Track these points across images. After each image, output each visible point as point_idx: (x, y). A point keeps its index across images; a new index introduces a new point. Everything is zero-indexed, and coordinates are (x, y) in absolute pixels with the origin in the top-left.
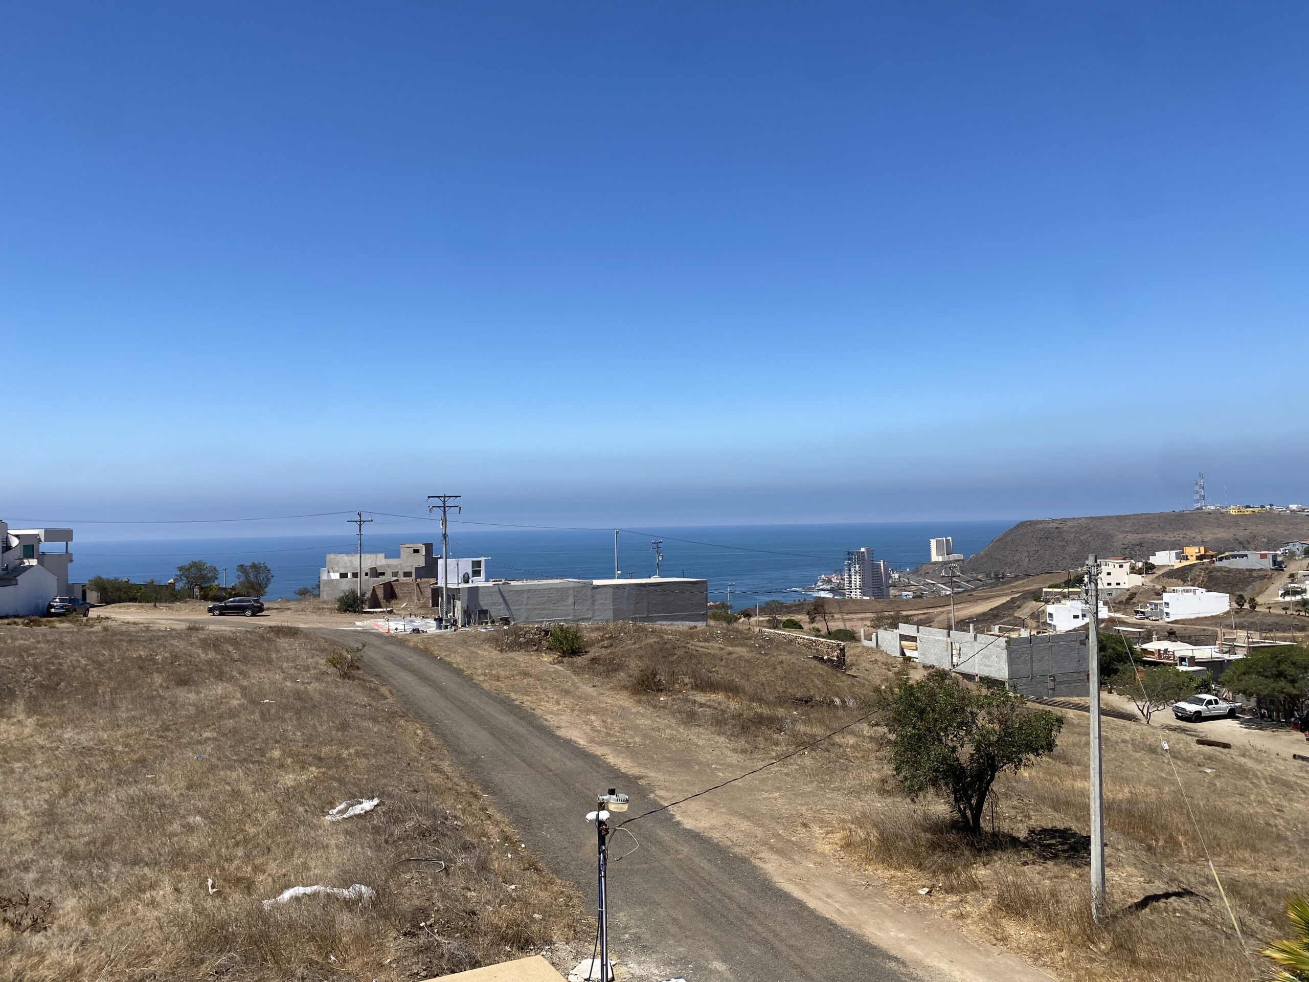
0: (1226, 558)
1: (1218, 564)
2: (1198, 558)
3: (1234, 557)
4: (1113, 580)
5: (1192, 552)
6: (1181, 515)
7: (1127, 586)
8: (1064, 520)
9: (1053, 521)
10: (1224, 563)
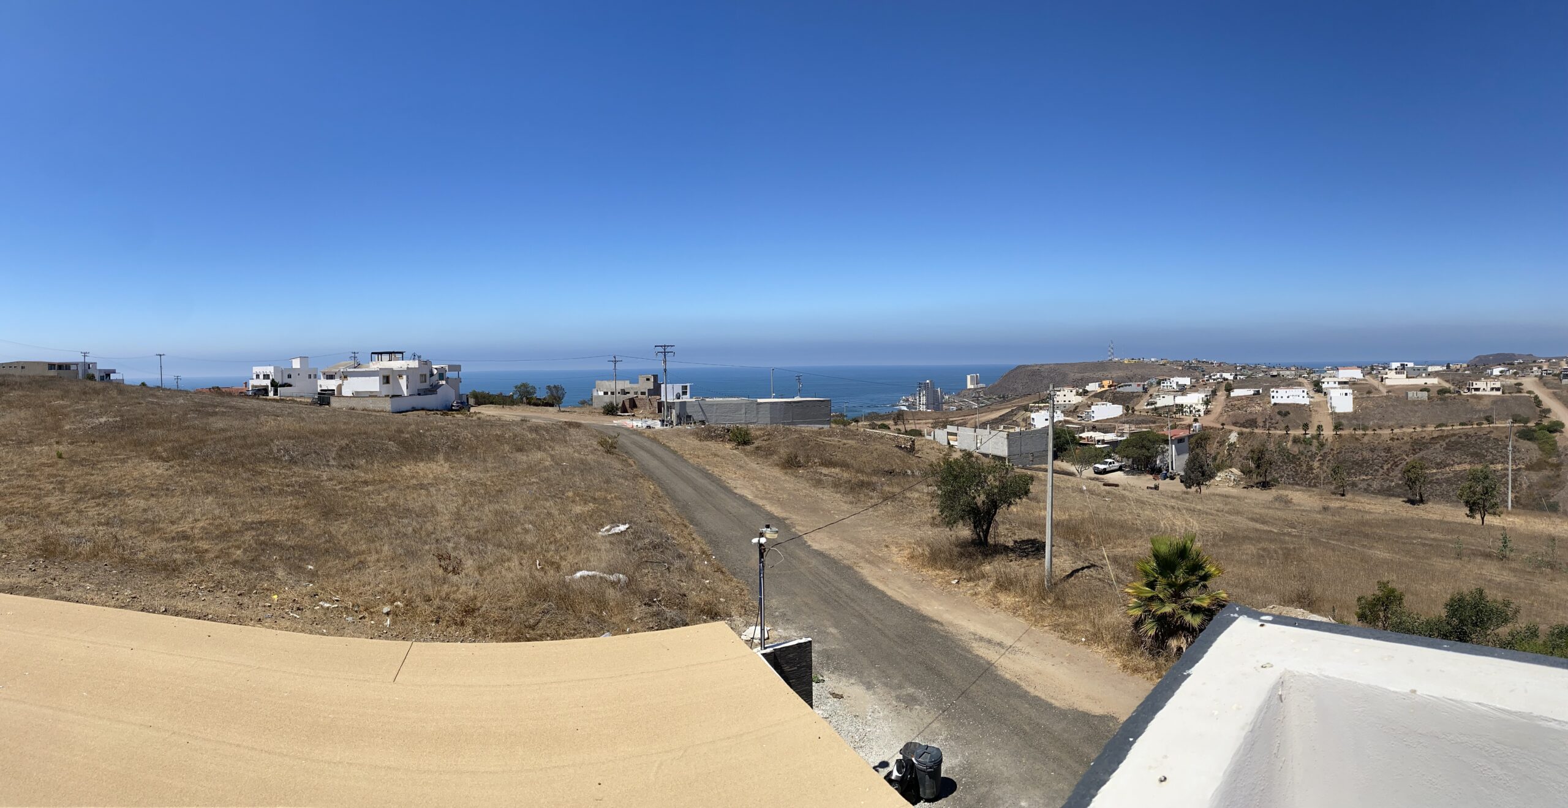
0: (1122, 386)
1: (1118, 390)
2: (1109, 386)
3: (1126, 386)
4: (1066, 399)
5: (1106, 383)
6: (1102, 363)
7: (1074, 403)
8: (1043, 365)
9: (1036, 365)
10: (1121, 389)
